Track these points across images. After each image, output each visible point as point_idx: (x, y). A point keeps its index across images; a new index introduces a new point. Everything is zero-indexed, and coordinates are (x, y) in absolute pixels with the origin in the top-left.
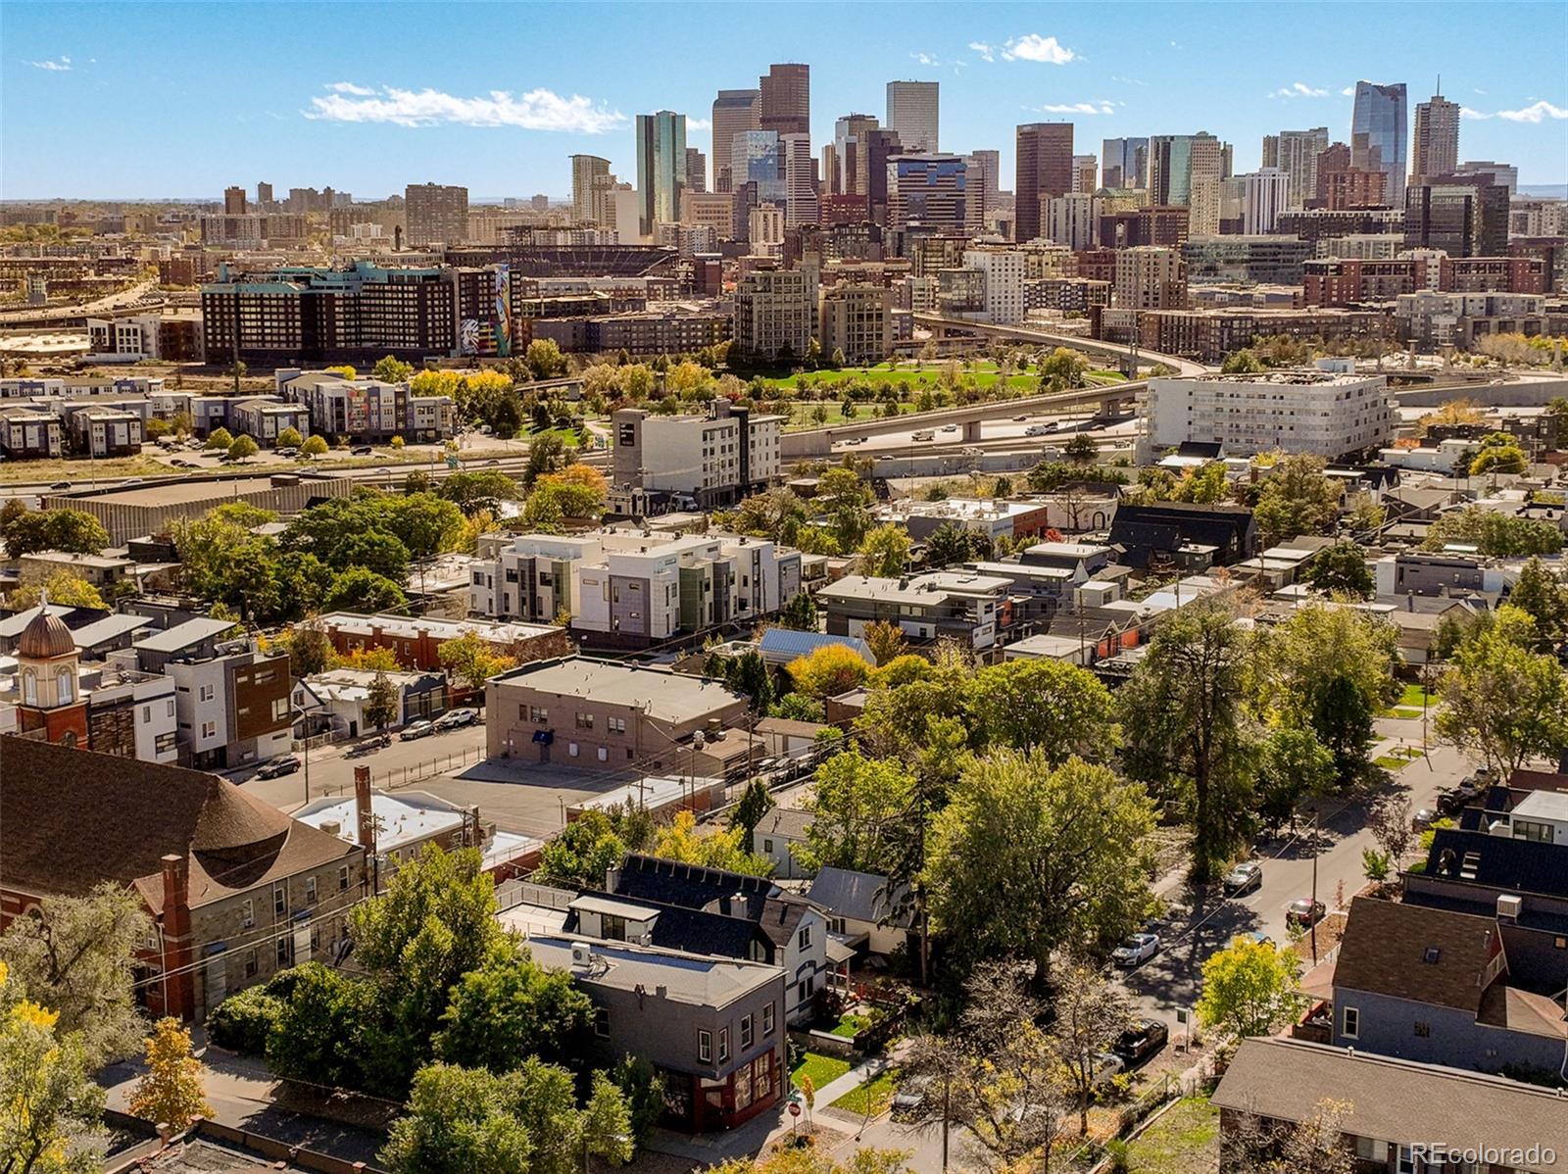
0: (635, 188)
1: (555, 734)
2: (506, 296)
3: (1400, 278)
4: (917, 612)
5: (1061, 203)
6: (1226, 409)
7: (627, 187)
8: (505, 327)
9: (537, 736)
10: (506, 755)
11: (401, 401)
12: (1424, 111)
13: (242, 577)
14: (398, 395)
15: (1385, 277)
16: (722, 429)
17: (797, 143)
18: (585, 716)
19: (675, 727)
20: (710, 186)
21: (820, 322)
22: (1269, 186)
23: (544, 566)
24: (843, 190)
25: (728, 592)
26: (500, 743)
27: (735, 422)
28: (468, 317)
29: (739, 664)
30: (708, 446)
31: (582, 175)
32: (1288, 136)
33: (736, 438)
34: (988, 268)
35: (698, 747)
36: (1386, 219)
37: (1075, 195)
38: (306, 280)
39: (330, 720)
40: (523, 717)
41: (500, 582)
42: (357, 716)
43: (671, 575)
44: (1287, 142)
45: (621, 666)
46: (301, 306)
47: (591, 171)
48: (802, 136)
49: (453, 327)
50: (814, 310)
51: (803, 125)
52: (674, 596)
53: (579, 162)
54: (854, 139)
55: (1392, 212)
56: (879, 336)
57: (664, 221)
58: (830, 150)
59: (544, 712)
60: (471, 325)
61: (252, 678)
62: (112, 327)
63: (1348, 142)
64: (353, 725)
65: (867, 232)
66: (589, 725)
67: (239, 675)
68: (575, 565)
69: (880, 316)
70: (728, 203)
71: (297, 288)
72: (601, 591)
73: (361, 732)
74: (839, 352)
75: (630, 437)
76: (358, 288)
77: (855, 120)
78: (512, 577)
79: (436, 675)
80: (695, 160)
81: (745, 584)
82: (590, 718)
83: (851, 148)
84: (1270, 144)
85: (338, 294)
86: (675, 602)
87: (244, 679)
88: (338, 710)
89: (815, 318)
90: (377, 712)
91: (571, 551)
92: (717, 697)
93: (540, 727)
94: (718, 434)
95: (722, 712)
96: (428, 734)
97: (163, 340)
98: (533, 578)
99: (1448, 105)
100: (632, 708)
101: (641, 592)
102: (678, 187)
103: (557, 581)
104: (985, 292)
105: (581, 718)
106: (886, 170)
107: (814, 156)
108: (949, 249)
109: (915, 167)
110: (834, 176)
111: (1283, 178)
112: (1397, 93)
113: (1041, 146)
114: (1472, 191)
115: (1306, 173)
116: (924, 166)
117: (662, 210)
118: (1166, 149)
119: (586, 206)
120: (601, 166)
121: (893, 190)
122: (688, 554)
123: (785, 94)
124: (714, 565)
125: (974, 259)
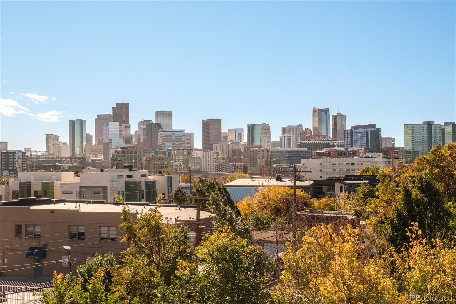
0: (68, 144)
2: (20, 162)
5: (218, 145)
7: (65, 143)
12: (335, 117)
15: (345, 156)
17: (126, 127)
18: (77, 229)
20: (94, 143)
22: (287, 140)
28: (4, 170)
31: (49, 141)
32: (290, 127)
34: (202, 156)
36: (333, 144)
37: (223, 143)
43: (120, 185)
44: (290, 129)
48: (127, 125)
51: (127, 121)
53: (48, 137)
54: (145, 127)
55: (337, 142)
57: (78, 153)
58: (136, 132)
59: (38, 230)
60: (6, 173)
63: (311, 128)
65: (153, 151)
66: (81, 236)
68: (55, 182)
70: (101, 147)
77: (144, 122)
80: (89, 137)
83: (144, 130)
84: (284, 130)
99: (342, 116)
102: (83, 145)
104: (201, 165)
105: (74, 229)
106: (157, 134)
107: (131, 134)
108: (185, 153)
109: (168, 133)
110: (138, 139)
111: (292, 137)
112: (326, 111)
113: (211, 127)
114: (369, 130)
115: (297, 139)
116: (171, 133)
117: (78, 151)
118: (251, 129)
119: (51, 152)
120: (56, 138)
121: (160, 142)
122: (129, 176)
123: (121, 113)
124: (146, 182)
125: (194, 155)
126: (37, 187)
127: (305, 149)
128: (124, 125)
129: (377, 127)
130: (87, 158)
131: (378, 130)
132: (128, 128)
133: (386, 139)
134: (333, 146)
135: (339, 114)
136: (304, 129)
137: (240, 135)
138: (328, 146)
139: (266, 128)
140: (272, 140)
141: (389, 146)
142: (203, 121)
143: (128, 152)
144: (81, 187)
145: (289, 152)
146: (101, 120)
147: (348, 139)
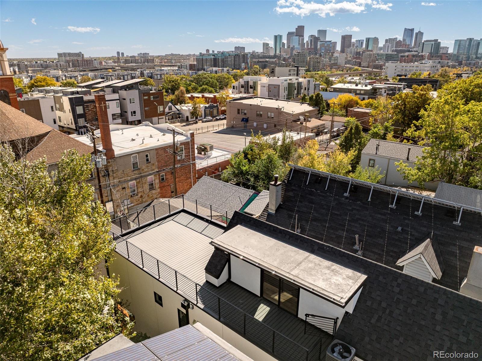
1: (249, 119)
2: (250, 59)
3: (420, 58)
4: (362, 92)
5: (349, 49)
6: (404, 70)
7: (272, 48)
8: (249, 65)
9: (243, 120)
10: (233, 127)
11: (228, 72)
12: (417, 34)
13: (173, 85)
14: (227, 70)
15: (416, 58)
16: (293, 70)
17: (302, 39)
18: (260, 112)
19: (293, 115)
20: (286, 47)
21: (308, 63)
22: (387, 47)
23: (251, 83)
24: (309, 47)
25: (301, 91)
26: (231, 123)
27: (296, 68)
28: (243, 63)
29: (314, 97)
30: (290, 73)
31: (264, 46)
32: (390, 39)
33: (296, 72)
34: (338, 56)
35: (302, 123)
36: (413, 50)
37: (351, 48)
38: (214, 56)
39: (180, 115)
40: (239, 113)
41: (239, 88)
42: (188, 114)
43: (286, 84)
44: (390, 40)
45: (272, 99)
46: (213, 60)
47: (266, 45)
48: (303, 38)
49: (240, 64)
50: (307, 61)
51: (303, 36)
52: (286, 91)
54: (312, 39)
55: (415, 49)
56: (319, 66)
58: (307, 41)
59: (245, 111)
60: (243, 64)
61: (149, 98)
62: (181, 65)
63: (402, 40)
64: (187, 117)
66: (261, 115)
67: (144, 96)
68: (259, 82)
69: (319, 62)
70: (289, 50)
71: (213, 57)
72: (266, 89)
73: (190, 119)
74: (311, 69)
75: (273, 72)
76: (223, 57)
77: (312, 36)
78: (242, 87)
79: (215, 105)
80: (284, 44)
81: (305, 89)
82: (261, 113)
83: (311, 40)
84: (386, 41)
85: (220, 58)
86: (287, 92)
87: (146, 97)
88: (182, 112)
89: (307, 63)
90: (194, 113)
91: (258, 79)
92: (306, 108)
93: (244, 117)
94: (292, 71)
95: (309, 112)
96: (211, 121)
97: (190, 67)
98: (248, 87)
99: (421, 33)
100: (277, 109)
101: (277, 89)
102: (280, 48)
103: (254, 87)
104: (337, 62)
105: (258, 113)
106: (317, 43)
107: (304, 42)
108: (330, 54)
109: (323, 43)
110: (308, 45)
111: (390, 45)
112: (412, 30)
113: (346, 39)
114: (433, 43)
115: (393, 46)
116: (324, 43)
117: (278, 52)
118: (368, 40)
119: (265, 52)
120: (268, 44)
121: (319, 47)
122: (290, 80)
123: (300, 31)
124: (298, 83)
125: (335, 55)
127: (396, 53)
128: (301, 38)
129: (439, 41)
130: (282, 55)
131: (440, 43)
132: (303, 40)
133: (443, 48)
134: (412, 51)
135: (419, 32)
136: (398, 40)
137: (362, 43)
138: (409, 51)
139: (376, 40)
140: (379, 46)
141: (444, 52)
142: (342, 36)
143: (300, 55)
144: (269, 85)
145: (387, 54)
146: (290, 34)
147: (421, 48)
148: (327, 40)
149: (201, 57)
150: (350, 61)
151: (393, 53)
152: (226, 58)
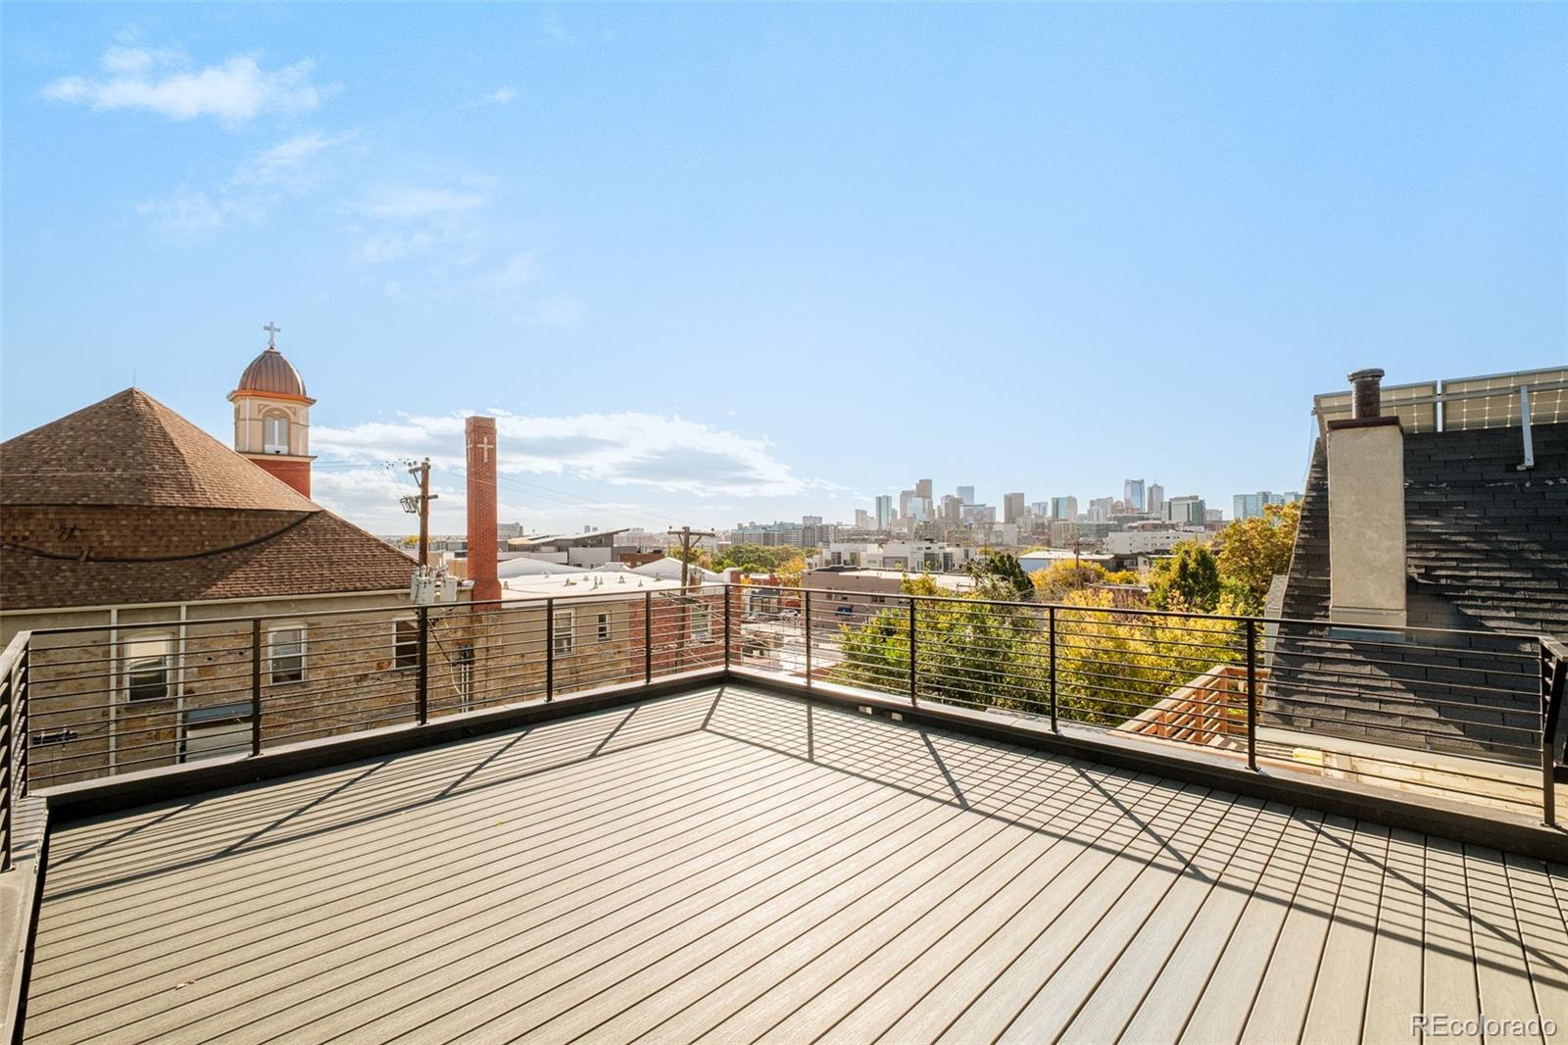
0: (875, 518)
1: (854, 609)
5: (1021, 519)
7: (873, 518)
12: (1151, 489)
17: (929, 502)
20: (899, 517)
22: (1096, 512)
24: (943, 515)
31: (859, 516)
32: (1099, 500)
36: (1149, 516)
37: (1026, 516)
44: (1098, 502)
46: (765, 533)
47: (861, 514)
48: (931, 500)
51: (931, 497)
52: (924, 563)
54: (948, 501)
55: (1152, 514)
58: (939, 506)
63: (1123, 500)
65: (955, 525)
70: (906, 520)
72: (879, 560)
77: (947, 496)
80: (894, 512)
83: (947, 504)
84: (1092, 503)
91: (861, 548)
101: (903, 559)
102: (889, 518)
103: (853, 563)
106: (959, 509)
107: (934, 508)
108: (987, 526)
109: (970, 507)
110: (940, 513)
111: (1101, 510)
112: (1141, 482)
113: (1013, 502)
114: (1190, 502)
115: (1106, 511)
116: (972, 507)
117: (884, 525)
118: (1057, 502)
119: (860, 526)
120: (864, 512)
121: (962, 516)
122: (929, 548)
123: (924, 489)
124: (944, 554)
125: (996, 528)
126: (846, 557)
127: (1116, 523)
128: (927, 501)
129: (1200, 498)
130: (892, 531)
131: (1201, 501)
132: (931, 504)
133: (1211, 512)
134: (1148, 519)
135: (1155, 485)
136: (1115, 501)
137: (1045, 509)
138: (1143, 519)
139: (1072, 502)
140: (1079, 513)
141: (1216, 518)
142: (1005, 496)
143: (930, 526)
144: (884, 558)
145: (1097, 525)
146: (906, 495)
147: (1166, 511)
148: (976, 502)
149: (741, 532)
150: (1027, 538)
151: (1111, 523)
152: (788, 531)
